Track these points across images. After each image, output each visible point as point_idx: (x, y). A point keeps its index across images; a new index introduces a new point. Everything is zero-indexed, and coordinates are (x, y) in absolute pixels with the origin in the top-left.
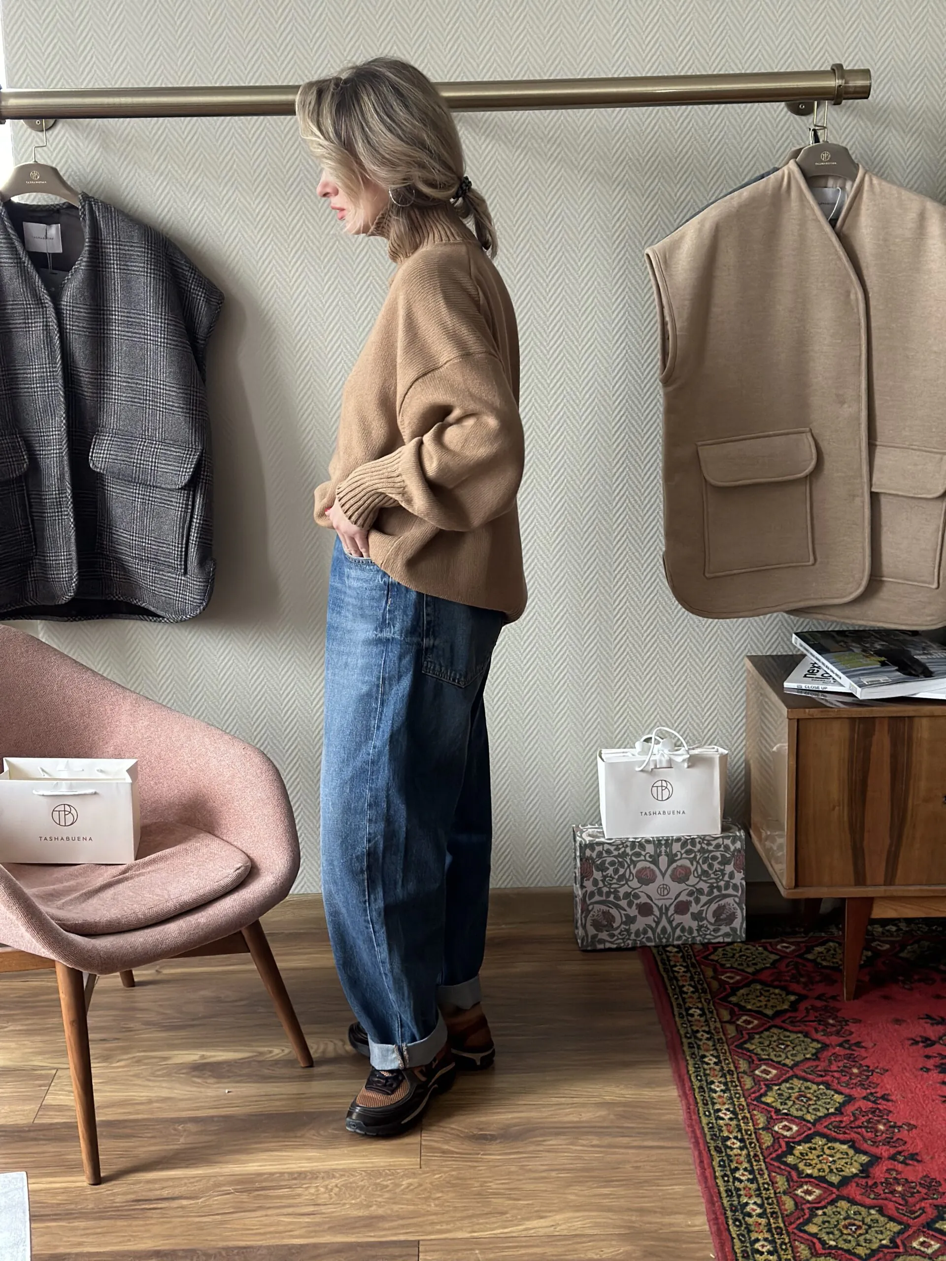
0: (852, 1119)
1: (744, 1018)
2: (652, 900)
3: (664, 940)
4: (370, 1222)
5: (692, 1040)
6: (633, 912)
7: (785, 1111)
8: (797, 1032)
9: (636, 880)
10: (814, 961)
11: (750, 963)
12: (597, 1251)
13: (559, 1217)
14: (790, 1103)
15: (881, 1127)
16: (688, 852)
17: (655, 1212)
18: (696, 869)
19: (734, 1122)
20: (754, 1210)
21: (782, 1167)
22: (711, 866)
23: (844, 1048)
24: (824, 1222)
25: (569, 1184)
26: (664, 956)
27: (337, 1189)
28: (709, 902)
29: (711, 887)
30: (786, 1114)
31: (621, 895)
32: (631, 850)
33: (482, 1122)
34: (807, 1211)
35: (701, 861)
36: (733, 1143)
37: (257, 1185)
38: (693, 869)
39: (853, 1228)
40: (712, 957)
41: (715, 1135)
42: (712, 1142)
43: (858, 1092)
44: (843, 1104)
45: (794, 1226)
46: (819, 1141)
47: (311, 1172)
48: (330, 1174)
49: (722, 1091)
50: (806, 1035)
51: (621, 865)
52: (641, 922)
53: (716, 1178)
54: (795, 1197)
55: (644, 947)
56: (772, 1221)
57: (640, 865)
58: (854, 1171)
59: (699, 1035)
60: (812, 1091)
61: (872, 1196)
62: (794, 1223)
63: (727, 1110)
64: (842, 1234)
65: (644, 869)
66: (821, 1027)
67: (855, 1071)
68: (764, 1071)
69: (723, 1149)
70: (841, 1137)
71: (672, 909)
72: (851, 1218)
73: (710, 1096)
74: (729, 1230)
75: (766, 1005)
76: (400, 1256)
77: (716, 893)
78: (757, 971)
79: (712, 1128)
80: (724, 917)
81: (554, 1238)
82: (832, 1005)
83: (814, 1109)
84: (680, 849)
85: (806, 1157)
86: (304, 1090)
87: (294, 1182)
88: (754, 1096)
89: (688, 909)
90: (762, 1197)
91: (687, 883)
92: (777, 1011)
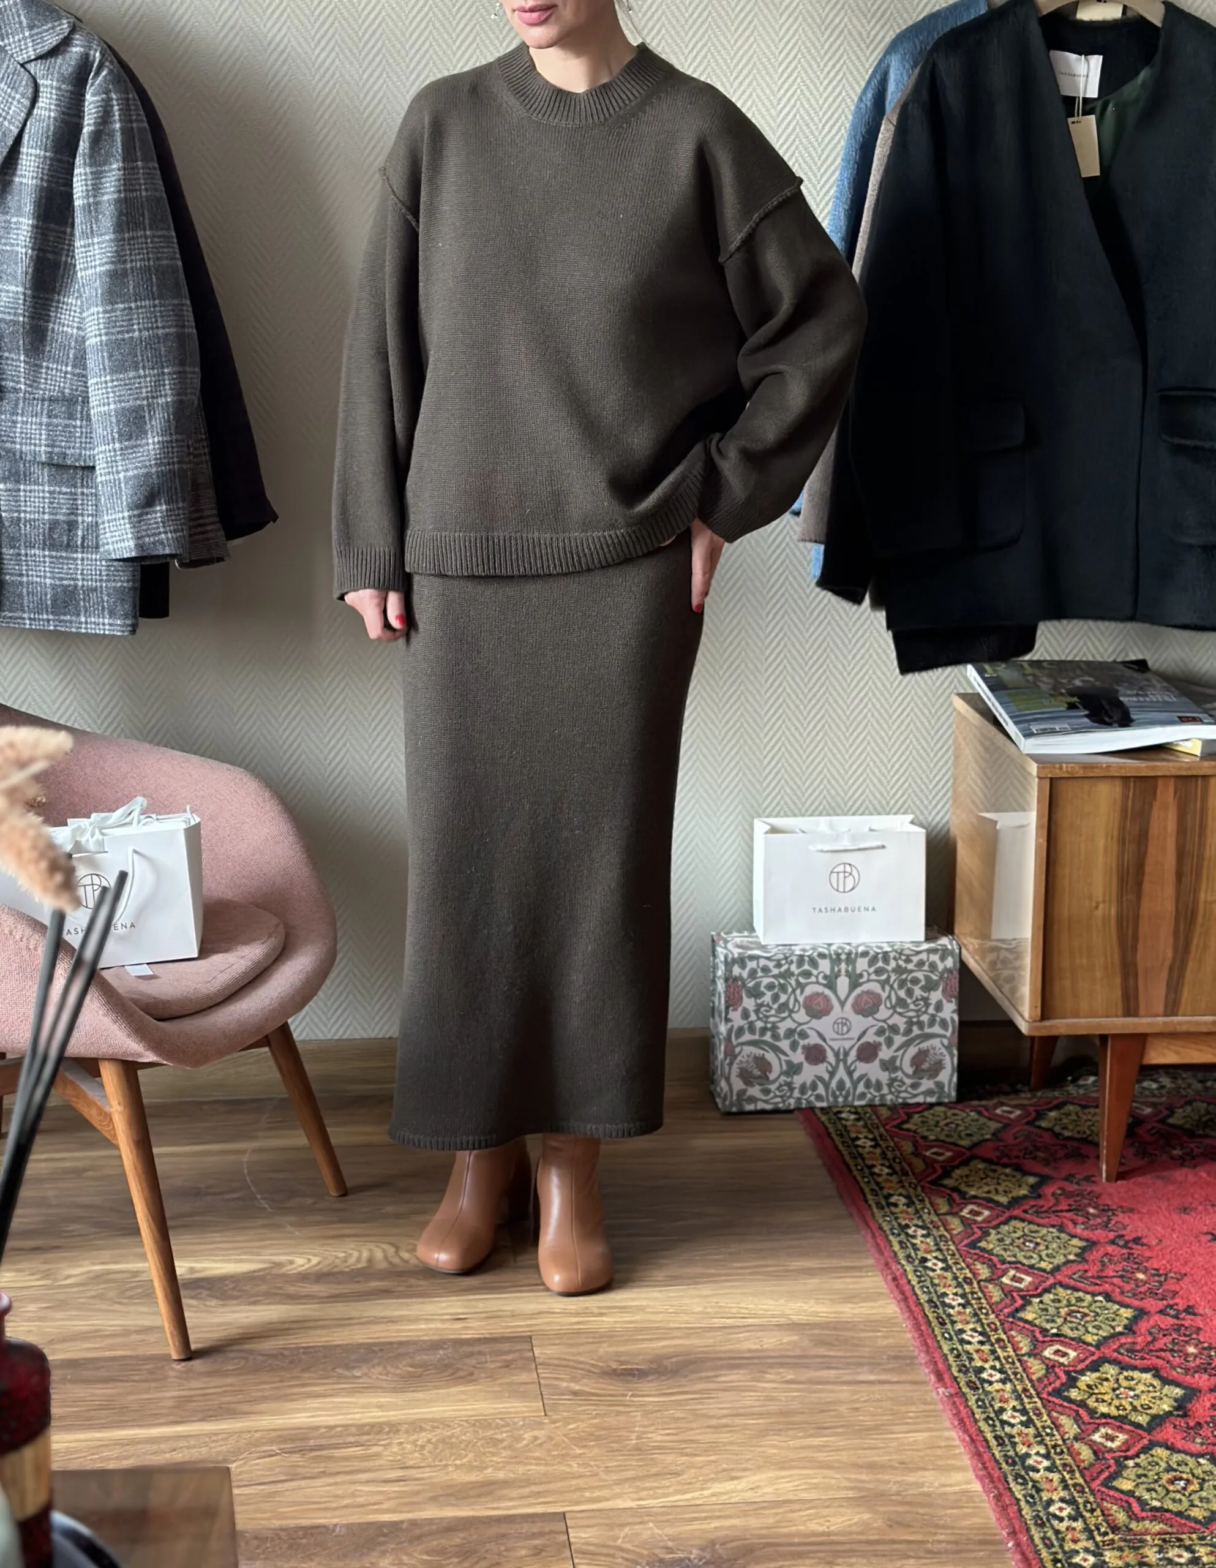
0: (1150, 1339)
1: (970, 1207)
2: (824, 1040)
3: (841, 1100)
4: (487, 1489)
5: (903, 1237)
6: (798, 1057)
7: (1054, 1331)
8: (1046, 1226)
9: (803, 1011)
10: (1050, 1130)
11: (963, 1134)
12: (821, 1521)
13: (756, 1478)
14: (1060, 1321)
15: (1191, 1350)
16: (879, 972)
17: (896, 1468)
18: (889, 997)
19: (986, 1348)
20: (1039, 1463)
21: (1065, 1404)
22: (910, 993)
23: (1118, 1245)
24: (1139, 1476)
25: (763, 1433)
26: (840, 1127)
27: (431, 1446)
28: (906, 1045)
29: (910, 1023)
30: (1054, 1335)
31: (781, 1032)
32: (798, 967)
33: (623, 1353)
34: (1112, 1462)
35: (896, 986)
36: (991, 1375)
37: (312, 1443)
38: (884, 995)
39: (1182, 1483)
40: (906, 1126)
41: (964, 1366)
42: (961, 1375)
43: (1152, 1305)
44: (1135, 1320)
45: (1098, 1482)
46: (1110, 1370)
47: (387, 1423)
48: (416, 1426)
49: (959, 1305)
50: (1061, 1229)
51: (783, 988)
52: (809, 1073)
53: (976, 1421)
55: (812, 1109)
56: (1067, 1476)
57: (809, 991)
58: (1166, 1408)
59: (910, 1231)
60: (1085, 1304)
61: (1199, 1440)
62: (1098, 1477)
64: (1168, 1491)
65: (818, 994)
66: (1081, 1219)
67: (1141, 1276)
68: (1014, 1279)
69: (978, 1383)
70: (1139, 1363)
71: (853, 1054)
72: (1176, 1470)
73: (945, 1312)
74: (1010, 1489)
75: (997, 1191)
76: (541, 1534)
77: (916, 1031)
78: (975, 1145)
79: (958, 1356)
80: (925, 1066)
81: (756, 1506)
82: (1089, 1189)
83: (1094, 1327)
84: (866, 967)
85: (1096, 1391)
86: (354, 1314)
87: (366, 1437)
88: (1006, 1311)
89: (876, 1055)
90: (1046, 1445)
91: (876, 1016)
92: (1013, 1198)
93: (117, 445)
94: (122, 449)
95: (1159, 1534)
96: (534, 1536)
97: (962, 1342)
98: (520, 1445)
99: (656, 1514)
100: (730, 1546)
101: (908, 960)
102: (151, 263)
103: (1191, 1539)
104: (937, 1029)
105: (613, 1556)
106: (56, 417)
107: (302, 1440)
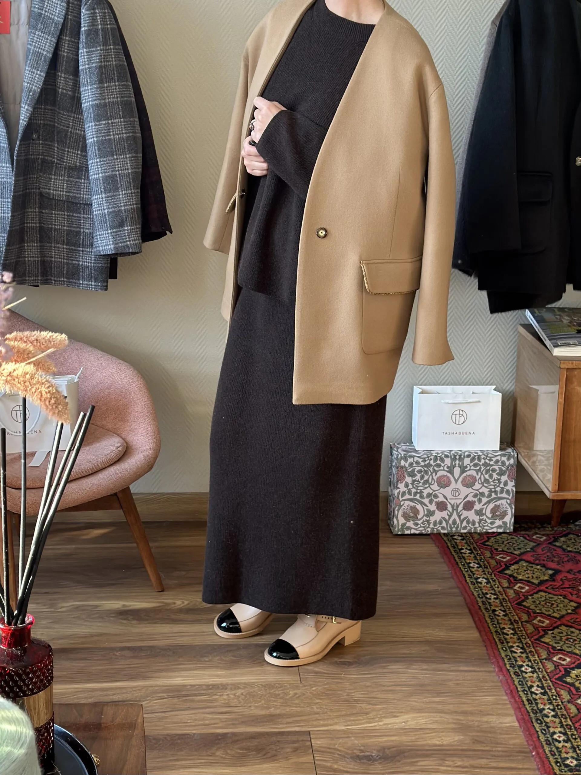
1: (519, 585)
2: (447, 499)
3: (454, 529)
4: (271, 718)
5: (484, 600)
6: (433, 507)
7: (559, 648)
8: (557, 595)
9: (436, 484)
10: (560, 547)
11: (516, 548)
12: (439, 739)
13: (406, 717)
14: (562, 643)
16: (475, 465)
18: (480, 478)
19: (524, 655)
20: (550, 713)
21: (564, 684)
22: (491, 476)
25: (411, 694)
26: (453, 543)
27: (243, 696)
28: (488, 502)
29: (491, 491)
30: (559, 650)
31: (425, 495)
32: (434, 462)
35: (484, 473)
36: (526, 669)
37: (184, 693)
38: (478, 477)
40: (487, 543)
41: (513, 664)
42: (511, 668)
47: (221, 684)
48: (236, 686)
49: (511, 634)
50: (565, 597)
51: (426, 472)
52: (438, 515)
53: (518, 691)
54: (576, 705)
55: (439, 534)
56: (563, 720)
57: (440, 474)
60: (575, 635)
63: (518, 646)
65: (444, 476)
66: (575, 592)
68: (540, 621)
69: (520, 673)
71: (461, 507)
73: (504, 637)
74: (534, 726)
75: (532, 577)
76: (298, 742)
77: (494, 496)
78: (522, 554)
79: (510, 659)
80: (498, 513)
81: (407, 731)
82: (579, 578)
83: (580, 647)
84: (469, 463)
85: (580, 678)
87: (210, 691)
88: (535, 637)
89: (473, 507)
91: (473, 488)
92: (541, 581)
93: (104, 195)
94: (106, 197)
96: (293, 742)
97: (512, 652)
98: (288, 697)
99: (356, 733)
100: (392, 750)
101: (490, 460)
102: (119, 99)
104: (504, 495)
105: (334, 754)
106: (71, 177)
107: (178, 691)
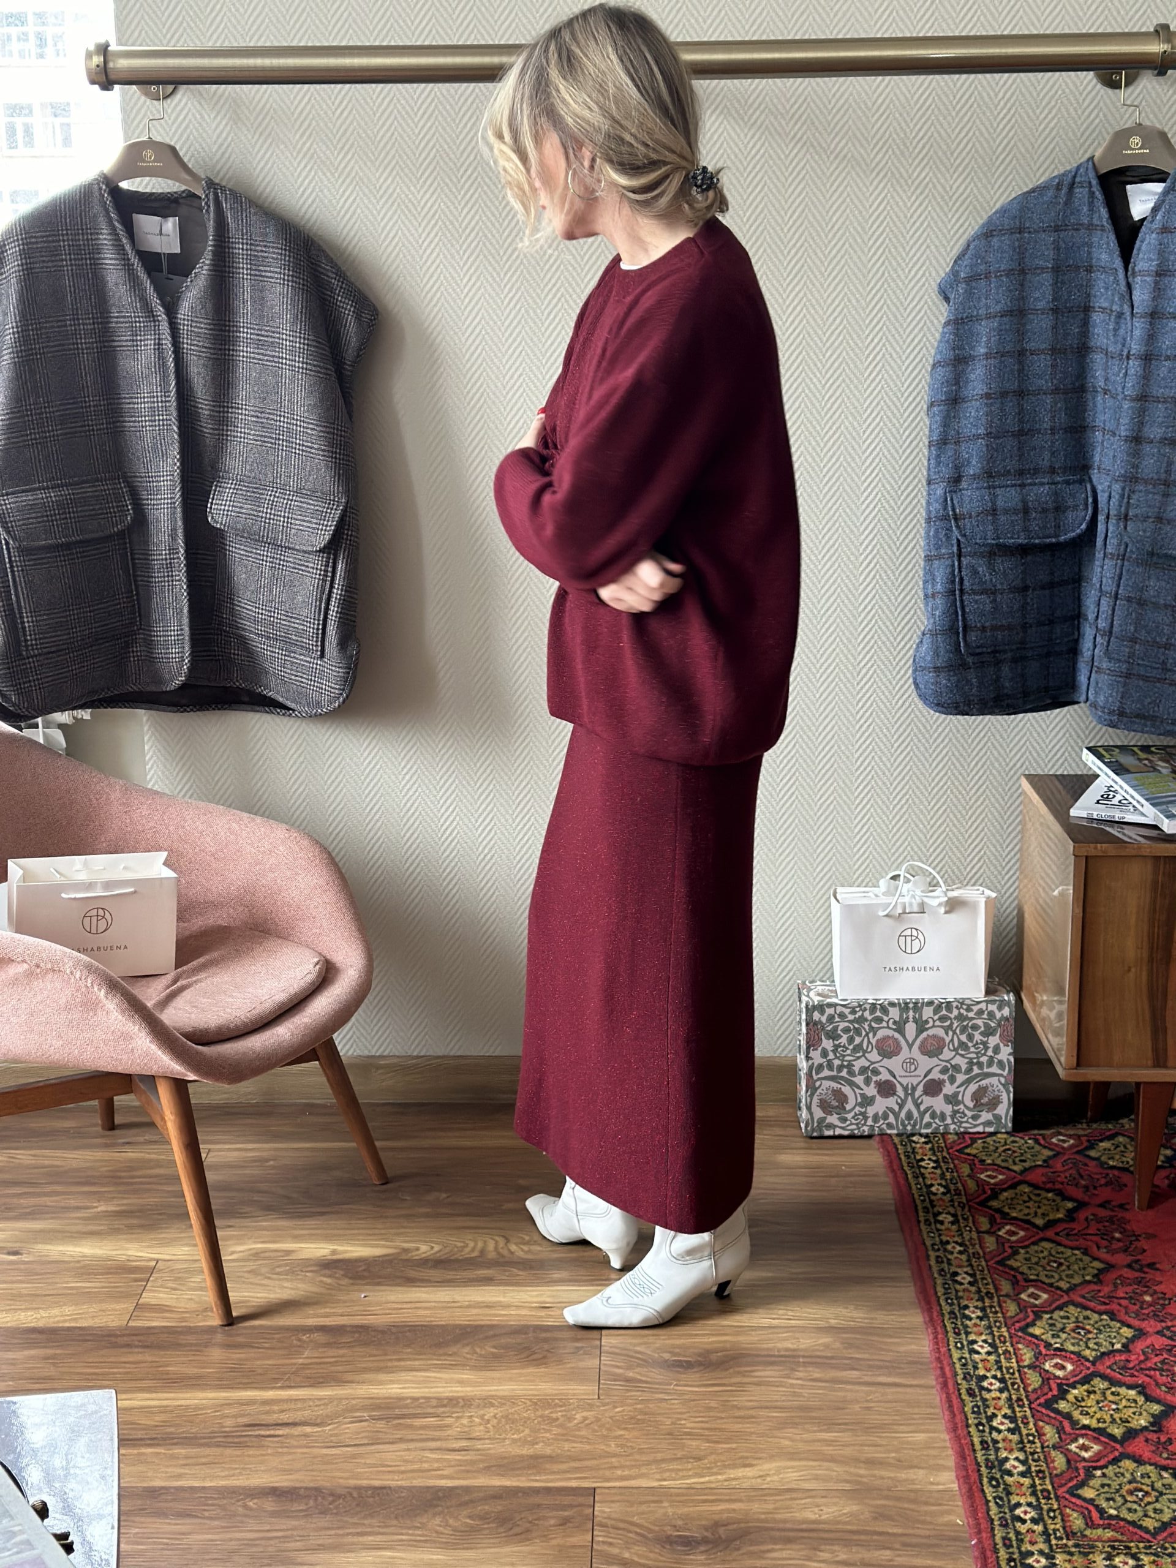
0: (1142, 1358)
1: (1008, 1227)
2: (894, 1077)
3: (909, 1128)
4: (535, 1463)
5: (940, 1254)
6: (871, 1091)
7: (1058, 1345)
8: (1072, 1249)
9: (875, 1051)
10: (1097, 1159)
11: (1017, 1160)
12: (816, 1510)
14: (1064, 1336)
16: (943, 1019)
17: (890, 1465)
18: (952, 1040)
19: (992, 1358)
20: (1015, 1467)
21: (1052, 1415)
22: (970, 1037)
23: (1134, 1269)
24: (1103, 1486)
25: (783, 1424)
26: (909, 1149)
27: (495, 1421)
28: (968, 1082)
29: (971, 1063)
30: (1057, 1349)
31: (856, 1069)
32: (871, 1014)
33: (676, 1346)
34: (1082, 1472)
35: (958, 1031)
36: (991, 1384)
37: (397, 1411)
38: (947, 1040)
39: (1140, 1494)
40: (968, 1151)
41: (969, 1374)
42: (964, 1382)
43: (1150, 1326)
44: (1131, 1340)
45: (1065, 1489)
46: (1100, 1384)
47: (465, 1399)
48: (487, 1401)
49: (978, 1317)
50: (1086, 1252)
51: (858, 1032)
52: (881, 1104)
53: (968, 1426)
54: (1067, 1453)
55: (882, 1135)
56: (1037, 1482)
57: (880, 1034)
58: (1143, 1423)
59: (949, 1247)
60: (1092, 1322)
61: (1165, 1455)
62: (1065, 1485)
64: (1126, 1501)
65: (886, 1038)
66: (1105, 1243)
67: (1148, 1298)
68: (1031, 1295)
69: (978, 1391)
70: (1129, 1380)
71: (920, 1088)
72: (1137, 1482)
73: (962, 1323)
74: (983, 1491)
75: (1036, 1213)
76: (571, 1506)
77: (976, 1070)
78: (1025, 1170)
79: (966, 1364)
80: (985, 1100)
81: (760, 1493)
82: (1120, 1215)
83: (1096, 1344)
84: (932, 1015)
85: (1083, 1404)
86: (458, 1298)
87: (442, 1410)
88: (1018, 1325)
89: (941, 1090)
90: (1025, 1452)
91: (941, 1057)
92: (1049, 1221)
95: (1109, 1540)
96: (564, 1508)
97: (973, 1352)
98: (571, 1425)
99: (677, 1494)
100: (730, 1527)
101: (969, 1010)
103: (1138, 1548)
107: (389, 1408)
